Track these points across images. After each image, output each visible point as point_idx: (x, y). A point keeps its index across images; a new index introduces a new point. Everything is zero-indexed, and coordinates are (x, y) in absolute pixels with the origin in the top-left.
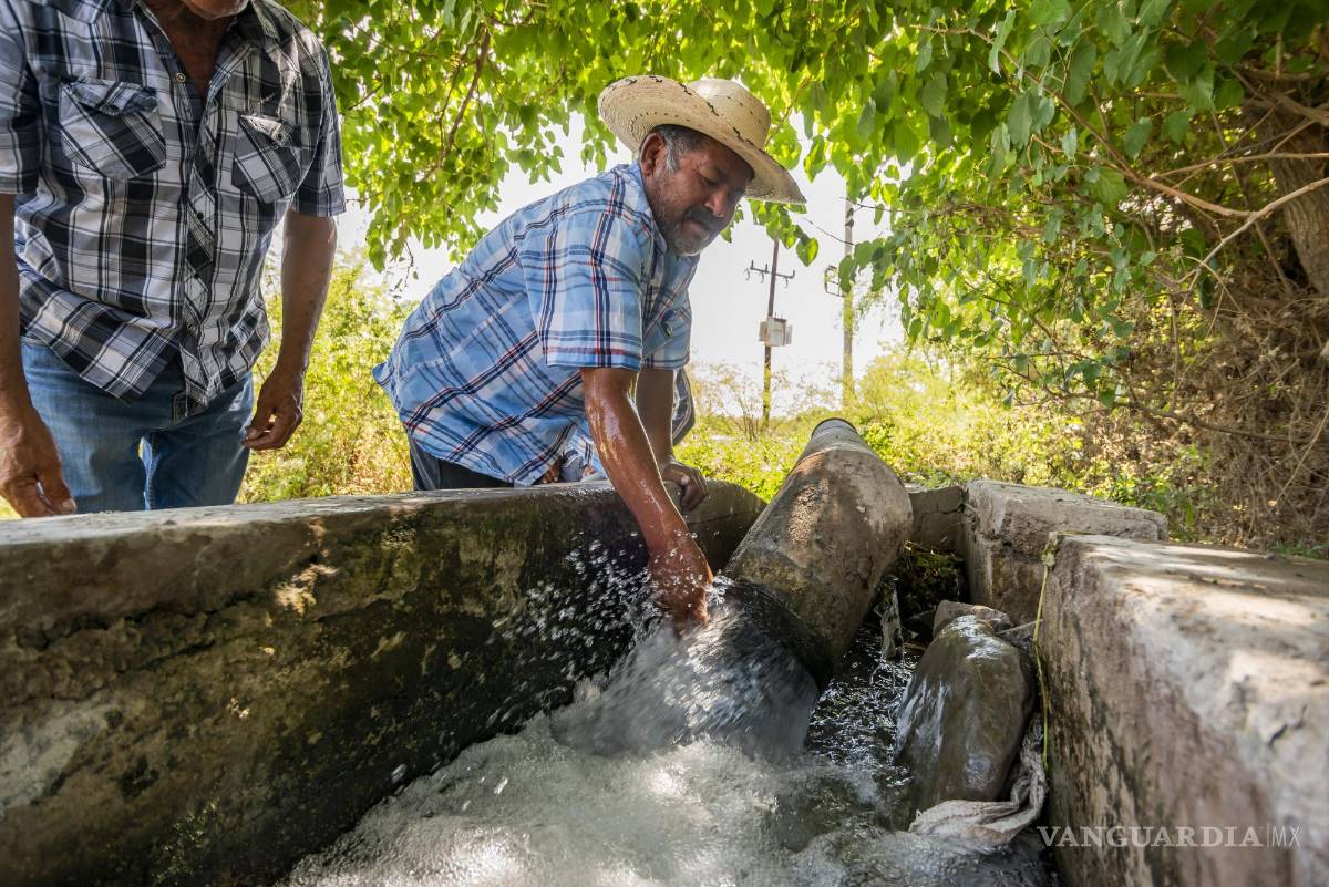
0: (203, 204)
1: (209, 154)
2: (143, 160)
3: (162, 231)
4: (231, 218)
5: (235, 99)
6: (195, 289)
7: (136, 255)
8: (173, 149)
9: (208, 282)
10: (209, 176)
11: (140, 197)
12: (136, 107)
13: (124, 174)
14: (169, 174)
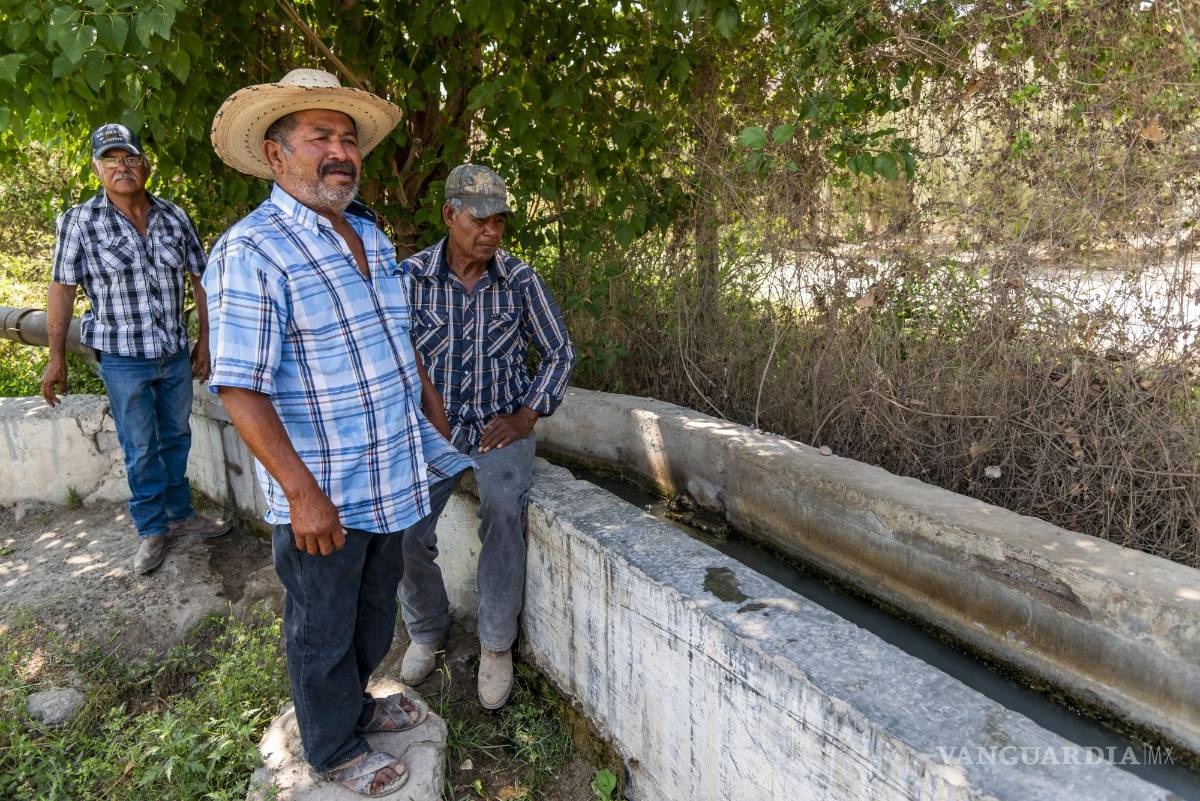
0: (152, 272)
1: (150, 253)
2: (127, 261)
3: (140, 284)
4: (162, 275)
5: (157, 233)
6: (156, 303)
7: (133, 295)
8: (137, 254)
9: (161, 300)
10: (151, 261)
11: (129, 273)
12: (121, 244)
13: (123, 267)
14: (137, 264)
